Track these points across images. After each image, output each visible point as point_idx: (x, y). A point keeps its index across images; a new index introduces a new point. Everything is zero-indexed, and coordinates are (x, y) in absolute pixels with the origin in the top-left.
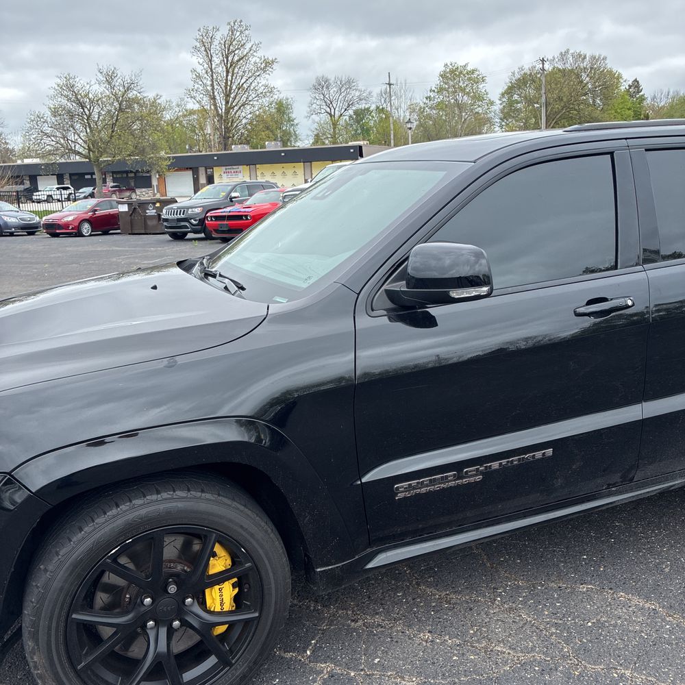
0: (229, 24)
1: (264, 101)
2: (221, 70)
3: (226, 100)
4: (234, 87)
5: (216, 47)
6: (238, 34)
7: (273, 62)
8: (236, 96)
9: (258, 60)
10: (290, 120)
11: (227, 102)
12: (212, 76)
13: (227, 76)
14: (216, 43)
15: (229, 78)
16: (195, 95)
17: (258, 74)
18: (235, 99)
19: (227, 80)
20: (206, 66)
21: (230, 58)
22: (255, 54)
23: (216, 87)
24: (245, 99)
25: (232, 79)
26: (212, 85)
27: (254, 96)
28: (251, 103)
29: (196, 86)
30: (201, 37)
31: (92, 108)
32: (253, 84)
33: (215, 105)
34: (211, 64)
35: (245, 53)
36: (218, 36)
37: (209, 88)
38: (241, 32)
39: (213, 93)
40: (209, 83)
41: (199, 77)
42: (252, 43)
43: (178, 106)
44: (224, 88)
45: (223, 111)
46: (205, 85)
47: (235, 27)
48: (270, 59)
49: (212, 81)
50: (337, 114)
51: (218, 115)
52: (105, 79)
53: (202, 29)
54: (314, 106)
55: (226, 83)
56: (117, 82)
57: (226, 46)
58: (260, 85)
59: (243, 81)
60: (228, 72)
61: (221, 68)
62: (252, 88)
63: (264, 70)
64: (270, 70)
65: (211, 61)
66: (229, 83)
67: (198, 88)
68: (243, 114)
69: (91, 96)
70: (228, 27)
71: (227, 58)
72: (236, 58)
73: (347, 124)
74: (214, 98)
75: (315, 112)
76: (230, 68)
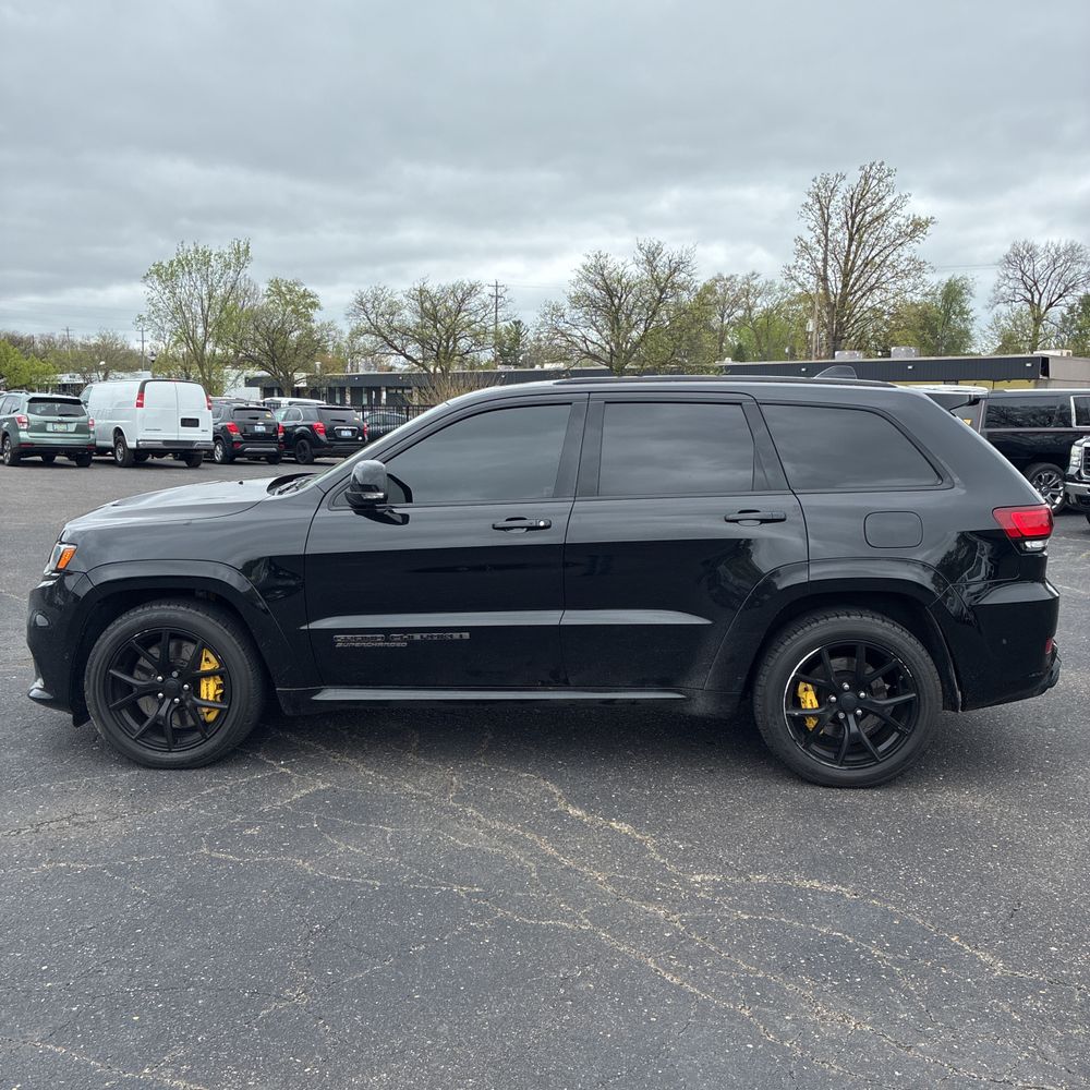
0: (862, 168)
1: (906, 282)
2: (842, 237)
3: (843, 282)
4: (859, 262)
5: (838, 204)
6: (875, 182)
7: (927, 223)
8: (860, 276)
9: (902, 221)
10: (963, 312)
11: (845, 285)
12: (826, 245)
13: (850, 246)
14: (838, 197)
15: (853, 248)
16: (797, 274)
17: (899, 242)
18: (857, 279)
19: (848, 252)
20: (819, 231)
21: (857, 220)
22: (898, 212)
23: (830, 263)
24: (874, 281)
25: (857, 250)
26: (825, 260)
27: (889, 275)
28: (884, 286)
29: (800, 261)
30: (817, 190)
31: (624, 296)
32: (891, 258)
33: (826, 289)
34: (828, 229)
35: (883, 210)
36: (843, 187)
37: (820, 264)
38: (880, 180)
39: (825, 271)
40: (820, 256)
41: (806, 248)
42: (896, 195)
43: (782, 289)
44: (842, 265)
45: (838, 297)
46: (814, 260)
47: (872, 173)
48: (923, 218)
49: (825, 253)
50: (1044, 302)
51: (829, 304)
52: (645, 258)
53: (818, 179)
54: (1003, 289)
55: (847, 257)
56: (662, 261)
57: (855, 201)
58: (902, 259)
59: (873, 253)
60: (851, 240)
61: (841, 235)
62: (888, 263)
63: (911, 236)
64: (922, 235)
65: (826, 224)
66: (851, 258)
67: (803, 264)
68: (869, 303)
69: (624, 280)
70: (861, 173)
71: (853, 217)
72: (868, 218)
73: (1064, 320)
74: (825, 279)
75: (1003, 298)
76: (855, 232)
